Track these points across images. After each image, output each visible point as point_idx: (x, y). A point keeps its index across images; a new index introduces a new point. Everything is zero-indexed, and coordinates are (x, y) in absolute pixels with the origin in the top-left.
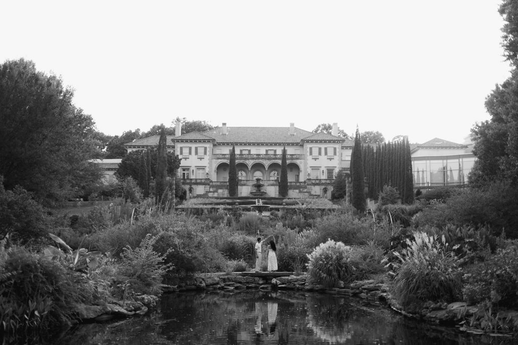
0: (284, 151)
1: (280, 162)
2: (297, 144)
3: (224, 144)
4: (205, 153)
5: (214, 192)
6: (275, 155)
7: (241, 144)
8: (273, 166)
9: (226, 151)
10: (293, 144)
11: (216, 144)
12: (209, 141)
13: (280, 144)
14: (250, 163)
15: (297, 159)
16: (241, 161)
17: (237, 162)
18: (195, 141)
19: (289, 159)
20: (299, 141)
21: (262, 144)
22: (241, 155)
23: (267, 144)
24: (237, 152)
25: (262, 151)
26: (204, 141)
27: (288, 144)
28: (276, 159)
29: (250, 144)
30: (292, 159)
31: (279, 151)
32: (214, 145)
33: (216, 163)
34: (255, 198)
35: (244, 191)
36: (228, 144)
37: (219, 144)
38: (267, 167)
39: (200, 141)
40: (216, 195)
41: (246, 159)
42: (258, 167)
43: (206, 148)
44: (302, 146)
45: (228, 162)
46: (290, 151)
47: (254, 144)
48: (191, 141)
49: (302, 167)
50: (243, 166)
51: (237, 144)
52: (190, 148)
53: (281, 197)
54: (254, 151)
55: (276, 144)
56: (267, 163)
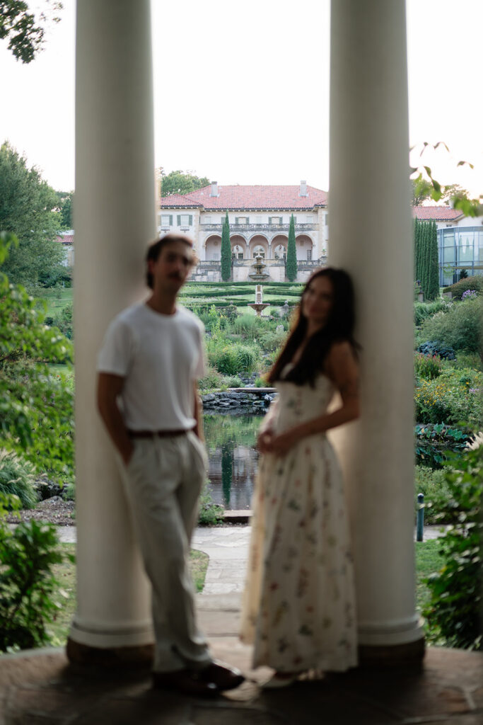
0: (293, 220)
1: (286, 234)
2: (310, 210)
3: (214, 210)
4: (190, 223)
5: (202, 275)
6: (281, 224)
7: (236, 210)
8: (279, 240)
9: (217, 219)
10: (304, 210)
11: (204, 211)
12: (195, 207)
13: (287, 210)
14: (248, 236)
15: (309, 229)
16: (237, 234)
17: (232, 234)
18: (178, 207)
19: (298, 230)
20: (311, 205)
21: (264, 210)
22: (237, 224)
23: (270, 210)
24: (232, 221)
25: (264, 219)
26: (189, 207)
27: (298, 210)
28: (282, 230)
29: (247, 210)
30: (303, 230)
31: (286, 219)
32: (202, 212)
33: (205, 236)
34: (254, 284)
35: (241, 273)
36: (219, 210)
37: (208, 210)
38: (270, 240)
39: (183, 207)
40: (205, 279)
41: (243, 230)
42: (259, 240)
43: (191, 217)
44: (316, 212)
45: (220, 234)
46: (301, 218)
47: (253, 210)
48: (172, 207)
49: (315, 240)
50: (239, 240)
51: (231, 210)
52: (171, 217)
53: (288, 282)
54: (254, 219)
55: (282, 210)
56: (270, 236)
